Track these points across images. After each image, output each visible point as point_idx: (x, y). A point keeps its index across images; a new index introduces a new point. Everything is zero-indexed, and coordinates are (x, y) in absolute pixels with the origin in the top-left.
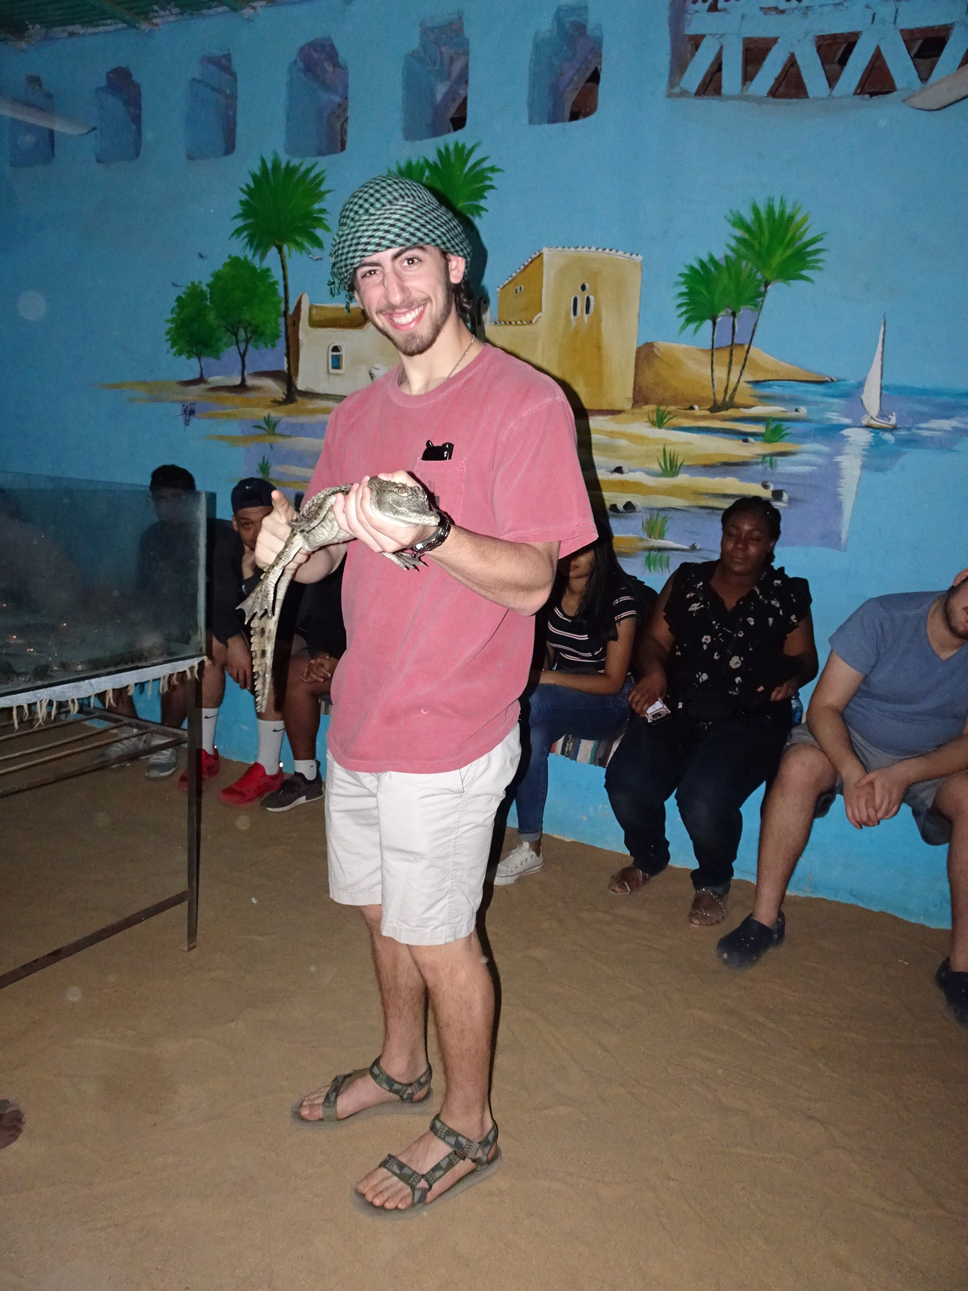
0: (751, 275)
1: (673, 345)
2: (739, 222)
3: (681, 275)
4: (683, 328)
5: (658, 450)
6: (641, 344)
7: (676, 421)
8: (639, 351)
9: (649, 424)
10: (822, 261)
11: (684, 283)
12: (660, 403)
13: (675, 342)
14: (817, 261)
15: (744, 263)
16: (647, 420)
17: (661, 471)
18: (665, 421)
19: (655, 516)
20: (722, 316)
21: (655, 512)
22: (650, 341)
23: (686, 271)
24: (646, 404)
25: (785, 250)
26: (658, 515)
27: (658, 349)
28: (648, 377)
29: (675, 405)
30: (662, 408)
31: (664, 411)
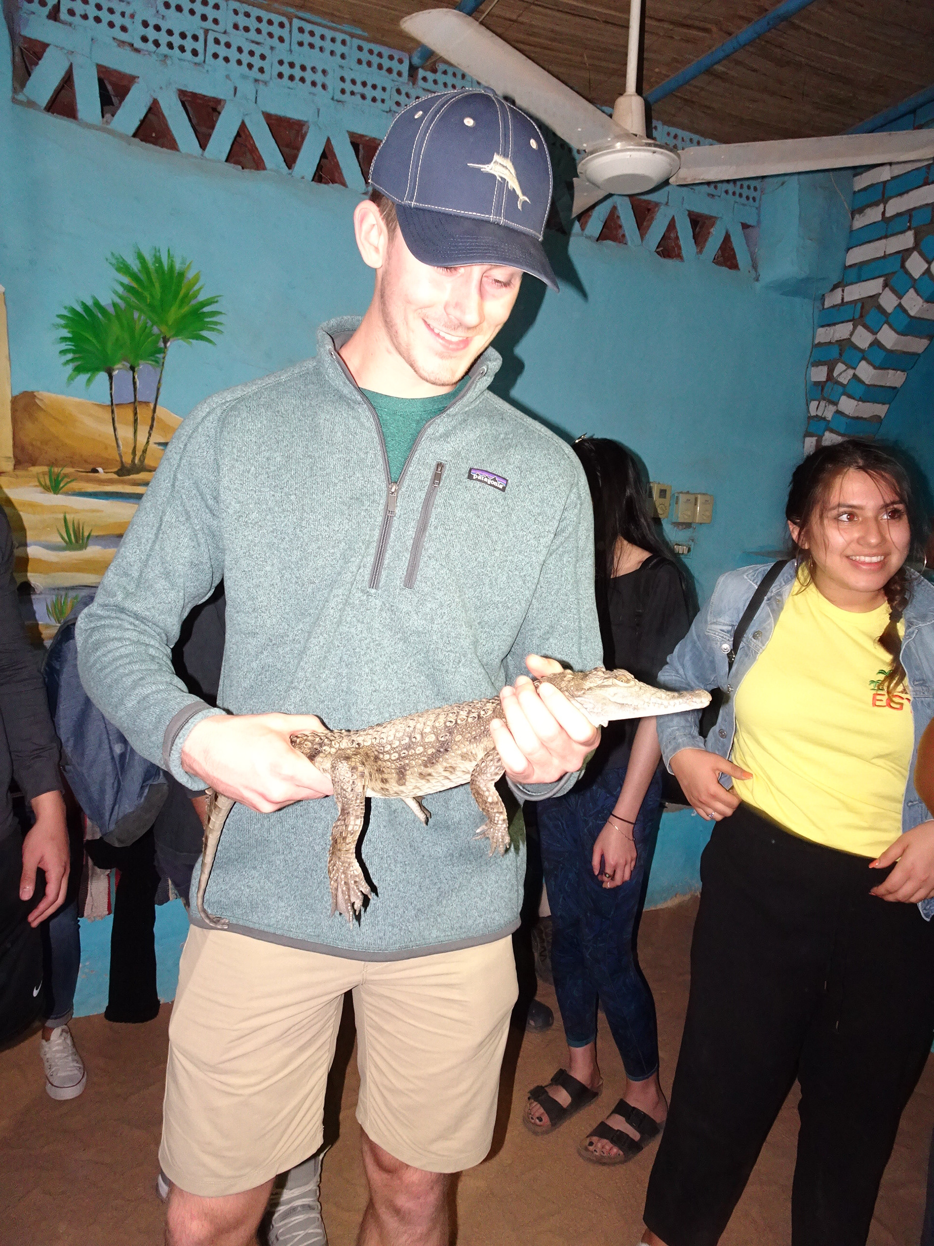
0: (146, 327)
1: (61, 397)
2: (123, 268)
3: (59, 316)
4: (71, 379)
5: (57, 519)
6: (16, 393)
7: (76, 486)
8: (15, 401)
9: (40, 489)
10: (221, 324)
11: (65, 326)
12: (52, 464)
13: (62, 393)
14: (216, 323)
15: (136, 315)
16: (37, 484)
17: (64, 544)
18: (61, 485)
19: (63, 597)
20: (119, 369)
21: (63, 593)
22: (30, 390)
23: (65, 313)
24: (34, 465)
25: (180, 306)
26: (66, 595)
27: (41, 400)
28: (31, 431)
29: (73, 467)
30: (56, 470)
31: (58, 475)
